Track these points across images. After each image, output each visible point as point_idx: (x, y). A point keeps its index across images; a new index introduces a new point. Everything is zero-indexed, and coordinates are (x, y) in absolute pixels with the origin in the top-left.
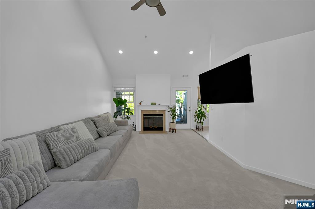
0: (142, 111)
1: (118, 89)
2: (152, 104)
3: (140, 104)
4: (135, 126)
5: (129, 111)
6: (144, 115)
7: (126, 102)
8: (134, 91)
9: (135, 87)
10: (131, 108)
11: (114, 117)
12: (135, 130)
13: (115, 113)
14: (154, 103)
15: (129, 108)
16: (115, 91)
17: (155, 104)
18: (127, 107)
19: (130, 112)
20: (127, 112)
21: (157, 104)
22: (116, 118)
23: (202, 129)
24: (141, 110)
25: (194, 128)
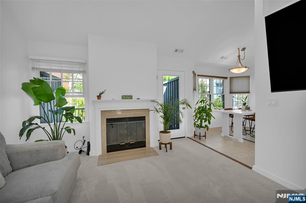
0: (103, 112)
1: (43, 67)
2: (125, 97)
3: (99, 97)
4: (89, 143)
5: (72, 114)
6: (108, 120)
7: (64, 95)
8: (83, 72)
9: (85, 64)
10: (76, 108)
11: (21, 134)
12: (88, 154)
13: (24, 123)
14: (128, 96)
15: (73, 108)
16: (33, 68)
17: (131, 97)
18: (67, 106)
19: (75, 117)
20: (66, 115)
21: (134, 98)
22: (28, 135)
23: (205, 136)
24: (101, 111)
25: (191, 135)
